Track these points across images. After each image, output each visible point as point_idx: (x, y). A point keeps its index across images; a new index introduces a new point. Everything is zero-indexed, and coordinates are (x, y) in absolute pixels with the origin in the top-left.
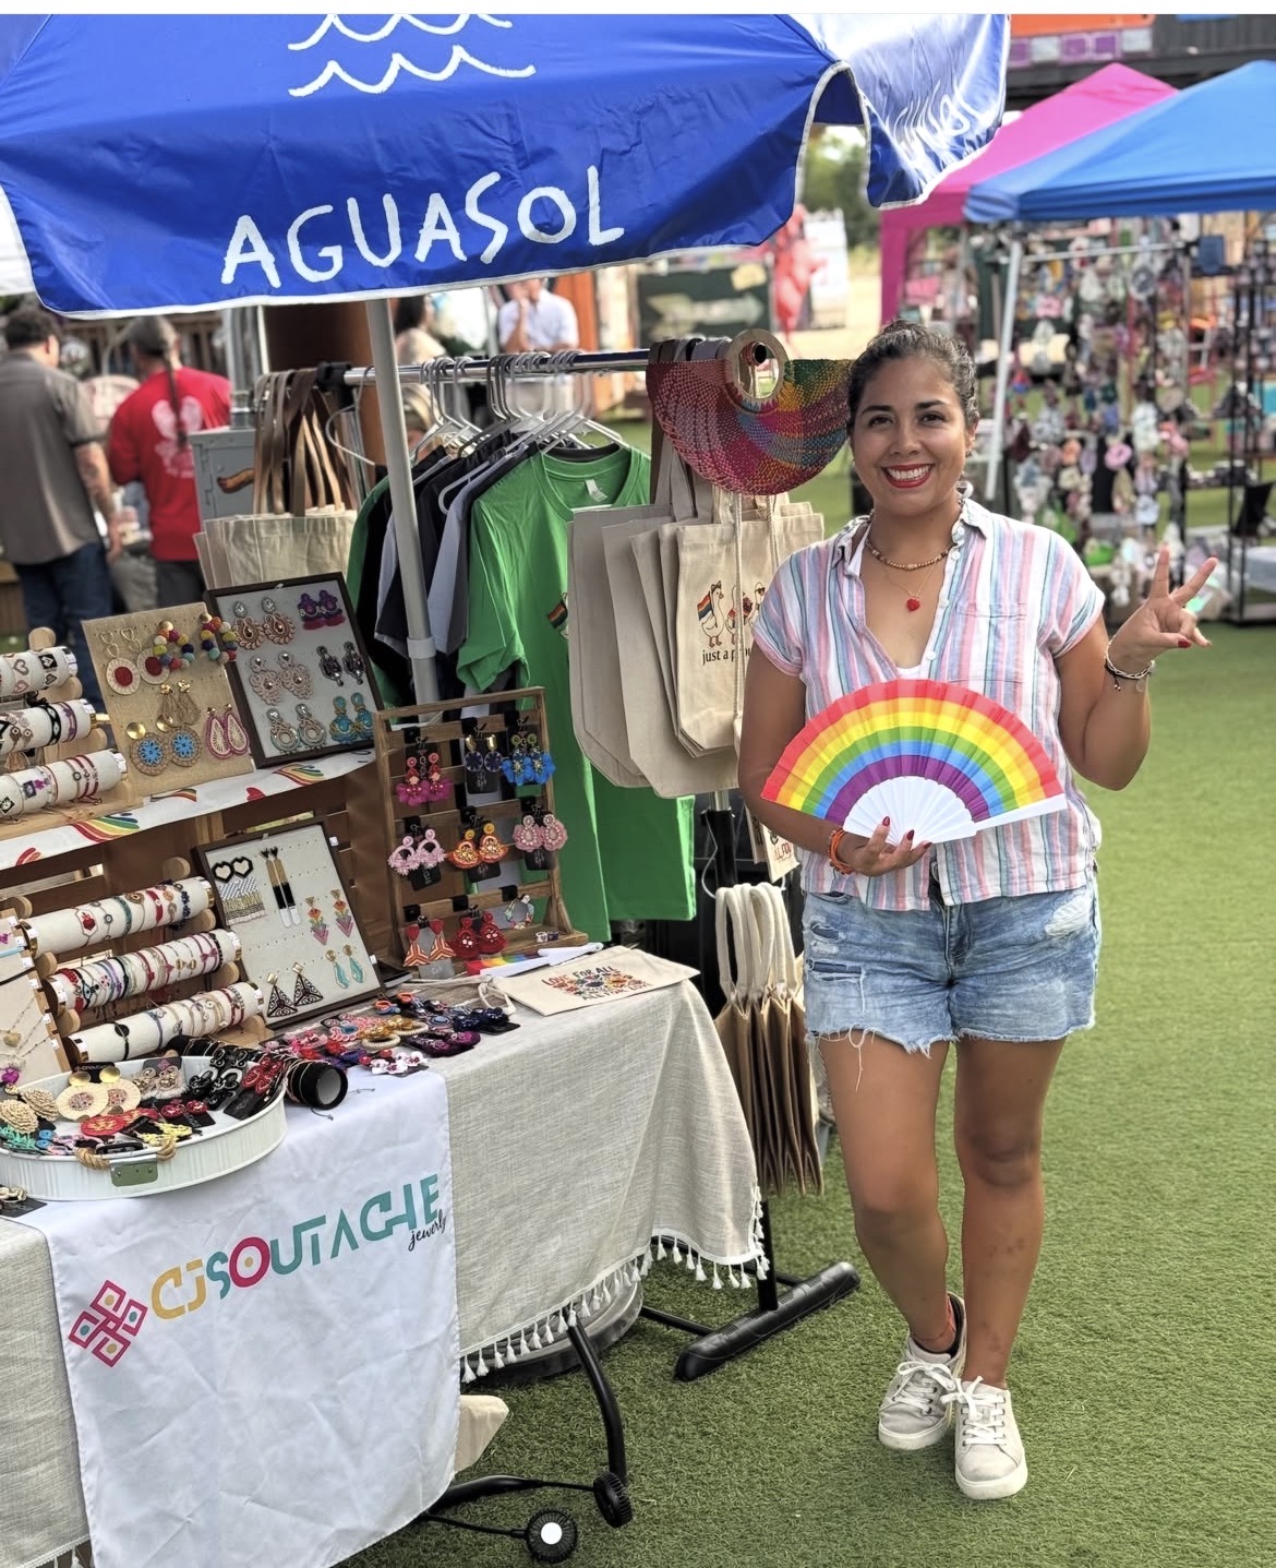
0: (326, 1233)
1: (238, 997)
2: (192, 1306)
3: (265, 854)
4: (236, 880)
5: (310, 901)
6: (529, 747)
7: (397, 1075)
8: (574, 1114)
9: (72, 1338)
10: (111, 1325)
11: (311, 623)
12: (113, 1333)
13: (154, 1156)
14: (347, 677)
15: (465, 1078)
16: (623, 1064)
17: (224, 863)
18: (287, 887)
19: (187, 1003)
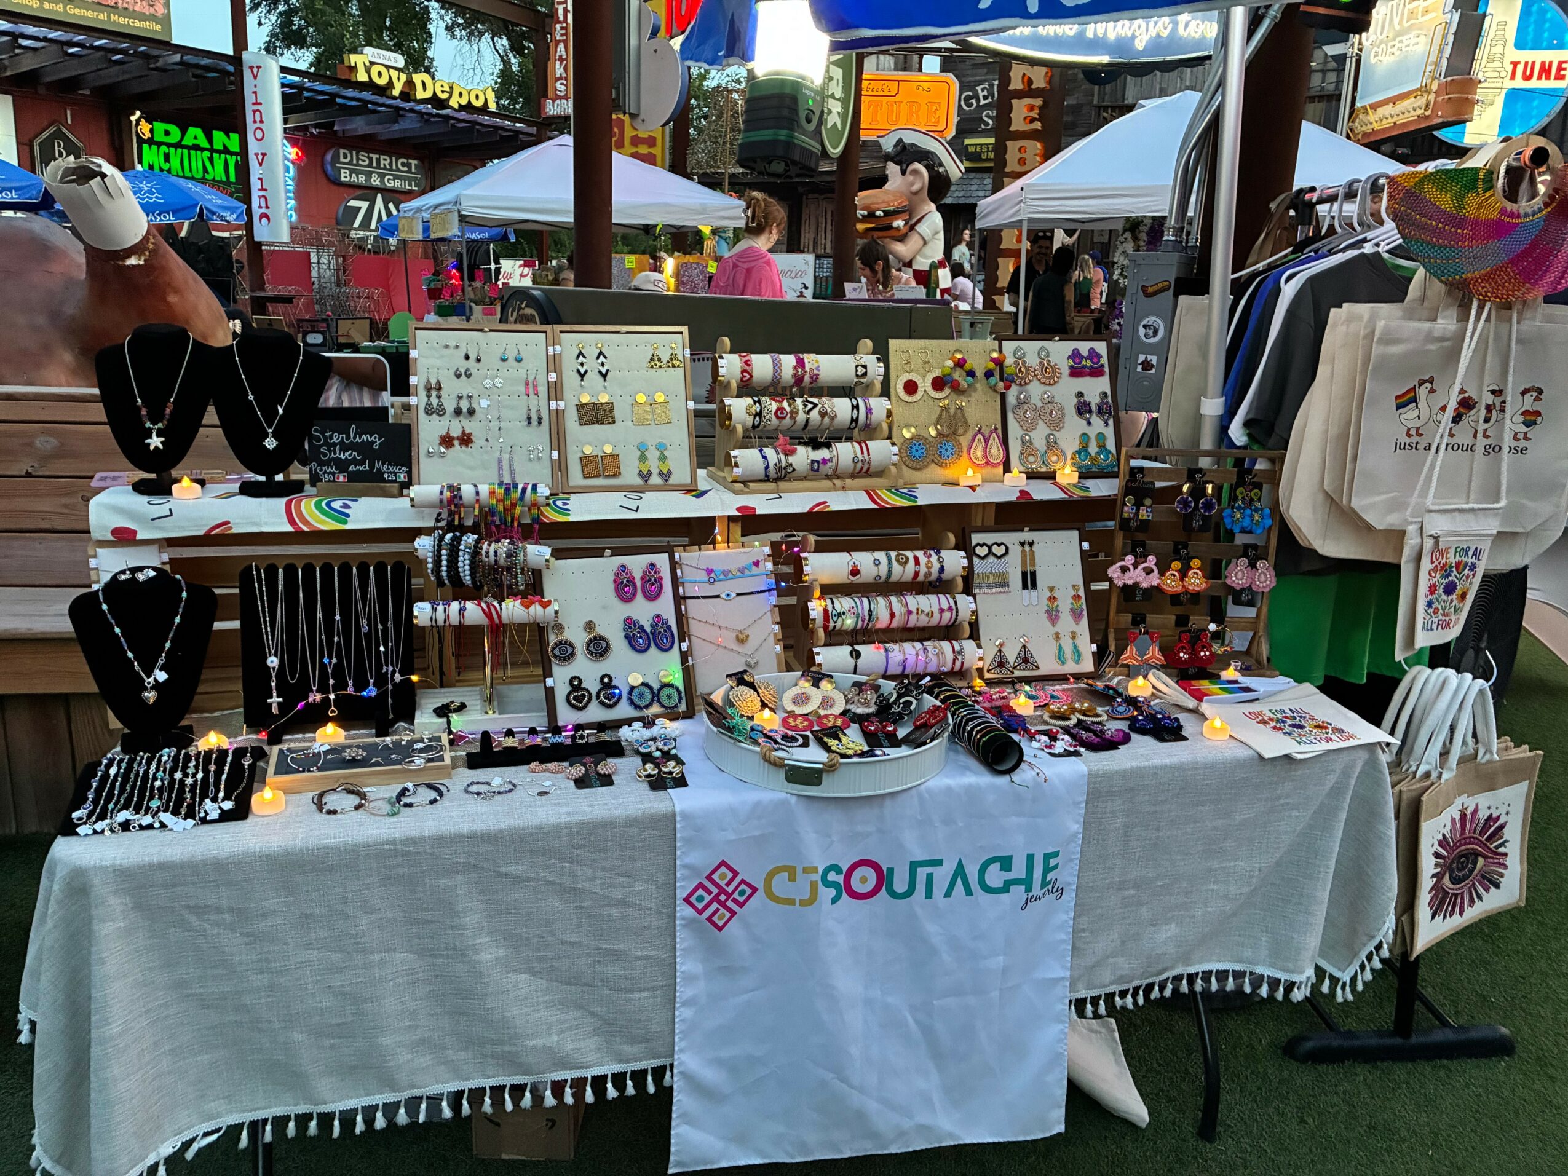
0: (943, 875)
1: (960, 652)
2: (803, 903)
3: (1022, 544)
4: (991, 559)
5: (1051, 589)
6: (1252, 500)
7: (1050, 754)
8: (1215, 828)
9: (687, 900)
10: (723, 898)
11: (1076, 372)
12: (723, 904)
13: (821, 766)
14: (1096, 420)
15: (1108, 776)
16: (1279, 798)
17: (985, 544)
18: (1034, 574)
19: (918, 645)
